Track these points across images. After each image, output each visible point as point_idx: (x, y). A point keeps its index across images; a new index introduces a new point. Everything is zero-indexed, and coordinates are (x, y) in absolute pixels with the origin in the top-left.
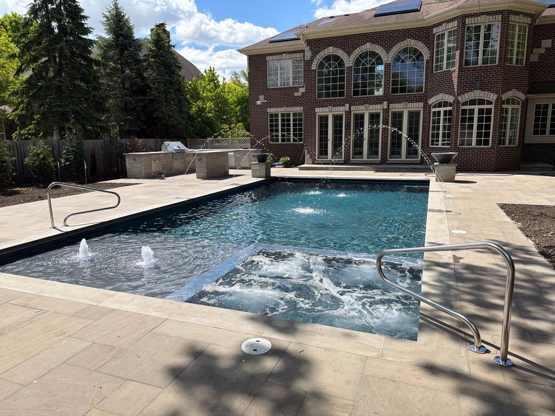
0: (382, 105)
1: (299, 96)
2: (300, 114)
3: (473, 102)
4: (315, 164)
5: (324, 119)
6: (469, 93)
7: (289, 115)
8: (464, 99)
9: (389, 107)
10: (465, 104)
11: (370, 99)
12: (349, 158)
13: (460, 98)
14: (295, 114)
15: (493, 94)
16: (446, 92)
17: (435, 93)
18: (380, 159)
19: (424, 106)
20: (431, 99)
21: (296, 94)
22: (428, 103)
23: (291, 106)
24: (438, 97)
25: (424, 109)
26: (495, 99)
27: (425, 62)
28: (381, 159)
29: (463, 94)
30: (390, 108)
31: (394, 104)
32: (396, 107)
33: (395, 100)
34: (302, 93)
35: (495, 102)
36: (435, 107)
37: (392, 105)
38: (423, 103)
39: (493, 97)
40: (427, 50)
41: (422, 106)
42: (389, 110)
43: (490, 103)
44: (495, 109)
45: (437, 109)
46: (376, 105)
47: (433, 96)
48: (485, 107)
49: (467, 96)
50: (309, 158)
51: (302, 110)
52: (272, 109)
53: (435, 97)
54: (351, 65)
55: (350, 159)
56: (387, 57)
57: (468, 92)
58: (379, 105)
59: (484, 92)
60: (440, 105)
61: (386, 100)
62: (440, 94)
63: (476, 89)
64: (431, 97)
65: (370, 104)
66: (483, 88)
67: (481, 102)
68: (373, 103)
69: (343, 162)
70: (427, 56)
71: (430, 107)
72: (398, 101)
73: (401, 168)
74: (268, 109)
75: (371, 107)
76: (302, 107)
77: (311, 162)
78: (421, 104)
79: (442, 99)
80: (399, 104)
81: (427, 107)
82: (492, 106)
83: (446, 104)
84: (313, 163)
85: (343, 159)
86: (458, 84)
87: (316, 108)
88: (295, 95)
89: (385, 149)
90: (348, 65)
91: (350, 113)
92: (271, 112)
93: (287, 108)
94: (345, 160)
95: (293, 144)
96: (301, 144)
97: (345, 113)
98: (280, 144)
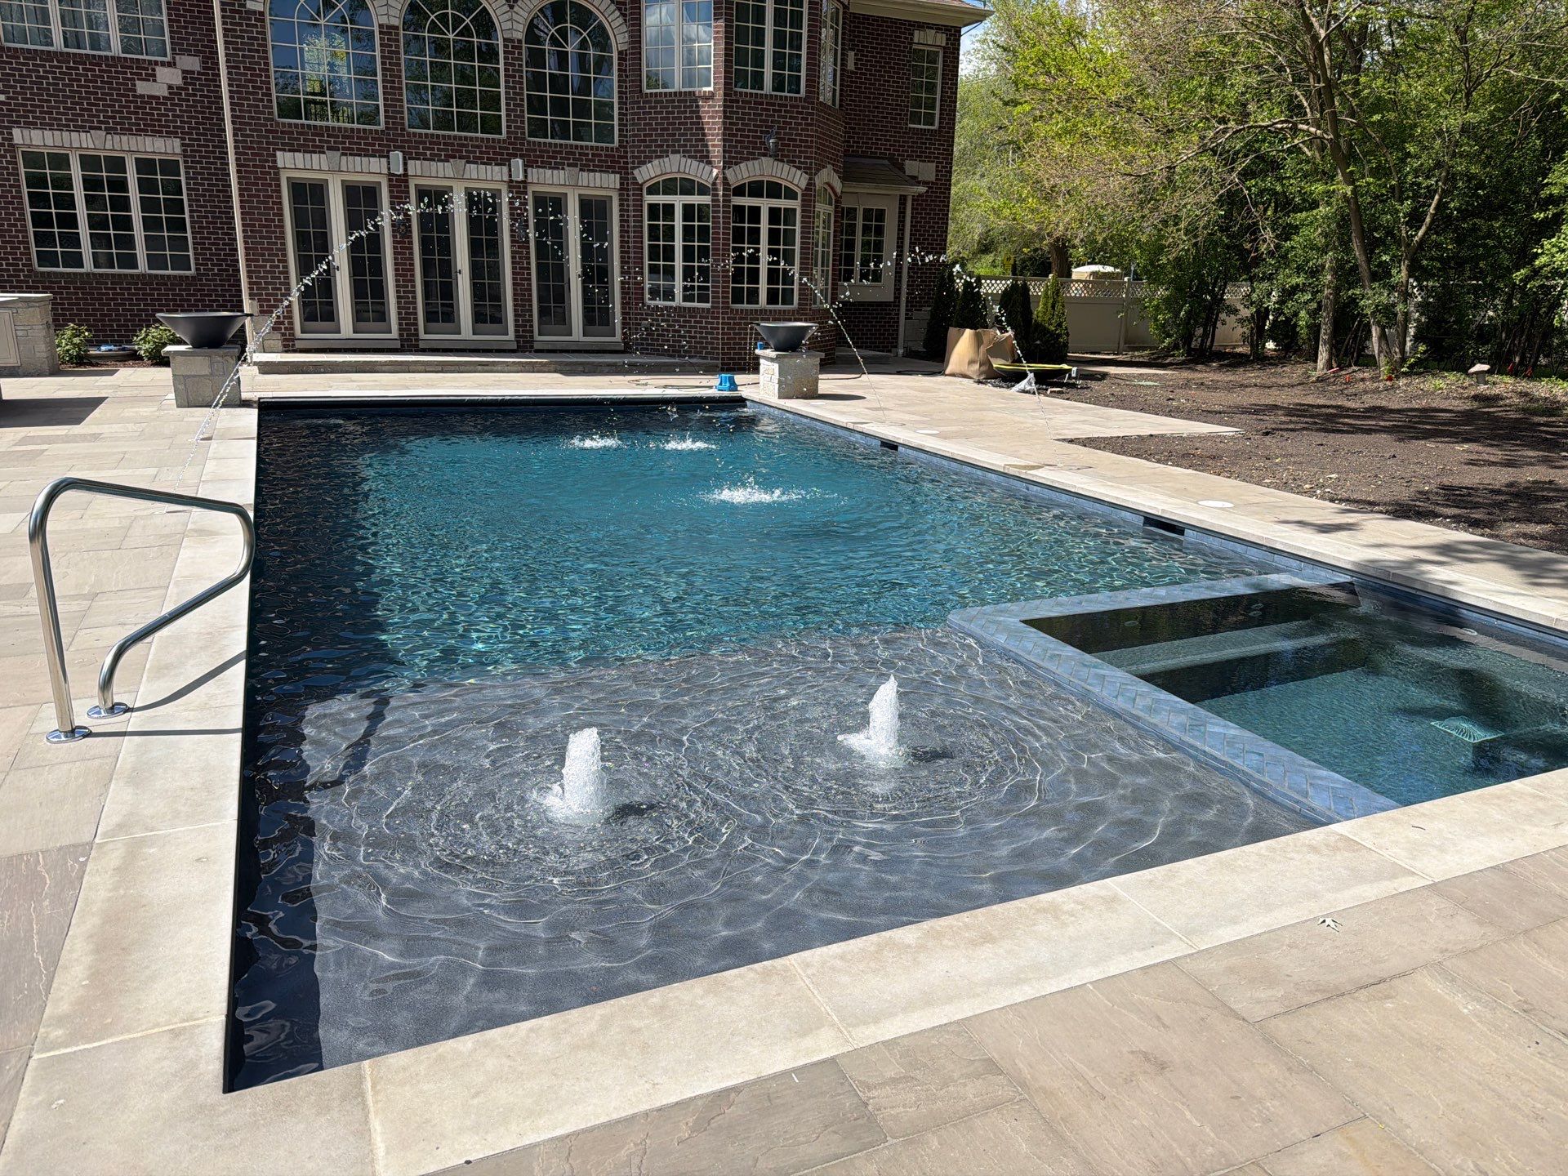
0: (505, 169)
1: (158, 98)
2: (170, 167)
3: (756, 189)
4: (295, 351)
5: (310, 195)
6: (750, 163)
7: (117, 164)
8: (740, 177)
9: (526, 177)
10: (739, 191)
11: (467, 146)
12: (416, 330)
13: (729, 173)
14: (145, 165)
15: (799, 172)
16: (688, 151)
17: (656, 152)
18: (511, 336)
19: (621, 184)
20: (643, 168)
21: (143, 88)
22: (635, 178)
23: (127, 131)
24: (668, 165)
25: (620, 195)
26: (803, 187)
27: (615, 55)
28: (516, 336)
29: (736, 164)
30: (530, 180)
31: (541, 170)
32: (548, 180)
33: (543, 157)
34: (170, 87)
35: (803, 195)
36: (653, 190)
37: (535, 170)
38: (618, 176)
39: (796, 179)
40: (621, 20)
41: (618, 186)
42: (525, 188)
43: (791, 195)
44: (803, 211)
45: (661, 199)
46: (489, 167)
47: (650, 159)
48: (782, 203)
49: (745, 172)
51: (178, 151)
52: (35, 133)
53: (656, 162)
54: (395, 22)
55: (417, 335)
56: (511, 19)
57: (748, 159)
58: (497, 168)
59: (781, 164)
60: (669, 187)
61: (515, 156)
62: (671, 156)
63: (765, 155)
64: (644, 163)
65: (468, 162)
66: (779, 156)
67: (774, 190)
68: (480, 158)
69: (398, 345)
70: (620, 39)
71: (641, 190)
72: (551, 160)
73: (600, 365)
74: (16, 132)
75: (473, 170)
76: (177, 142)
77: (279, 344)
78: (614, 180)
79: (679, 171)
80: (555, 172)
81: (629, 188)
82: (795, 204)
83: (688, 187)
84: (289, 348)
85: (394, 335)
86: (724, 134)
87: (279, 154)
88: (139, 91)
89: (524, 306)
90: (384, 20)
91: (407, 181)
92: (29, 146)
93: (109, 137)
94: (401, 335)
95: (150, 275)
96: (187, 277)
97: (390, 180)
98: (88, 274)
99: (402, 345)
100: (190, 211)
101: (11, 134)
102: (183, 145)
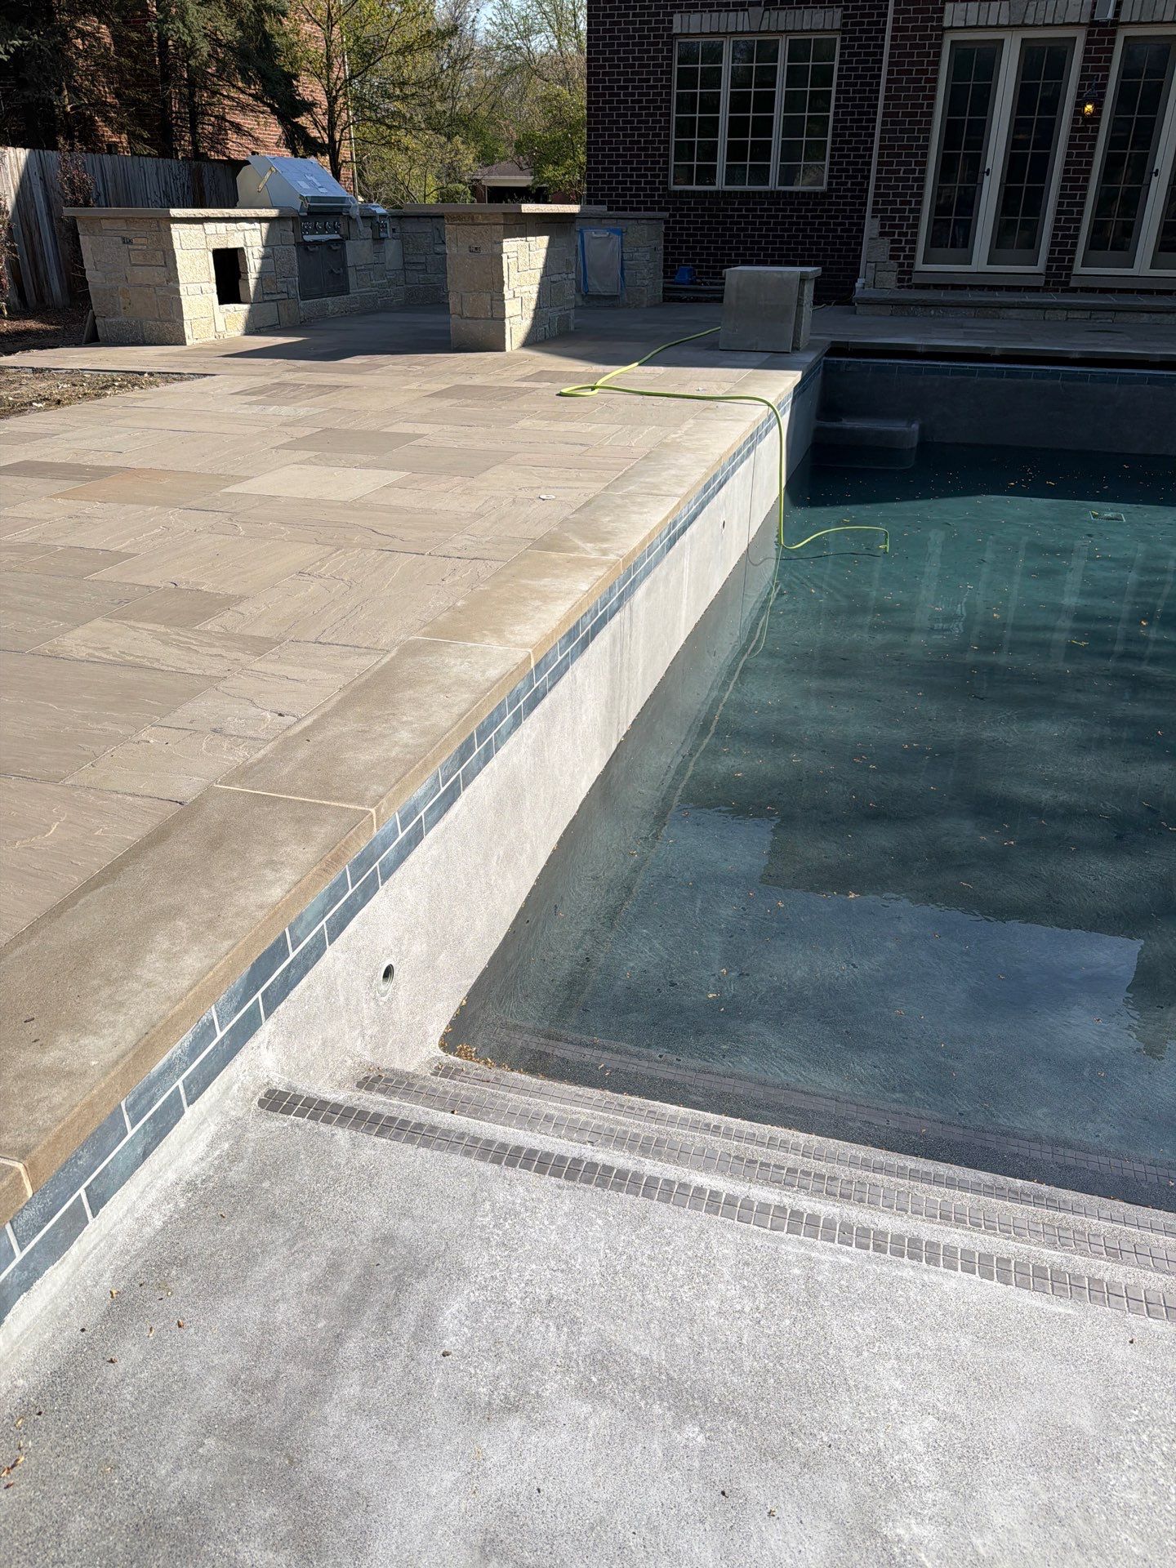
2: (824, 50)
4: (909, 287)
5: (976, 64)
7: (769, 50)
12: (1072, 260)
14: (798, 50)
50: (885, 258)
51: (837, 25)
52: (695, 18)
55: (1071, 268)
69: (1041, 281)
74: (677, 18)
76: (839, 13)
84: (903, 283)
85: (1040, 267)
87: (948, 7)
91: (1114, 33)
92: (688, 35)
93: (767, 14)
94: (1049, 268)
95: (779, 192)
96: (816, 193)
97: (1090, 33)
98: (717, 192)
99: (1047, 283)
100: (837, 107)
101: (671, 22)
102: (844, 16)
